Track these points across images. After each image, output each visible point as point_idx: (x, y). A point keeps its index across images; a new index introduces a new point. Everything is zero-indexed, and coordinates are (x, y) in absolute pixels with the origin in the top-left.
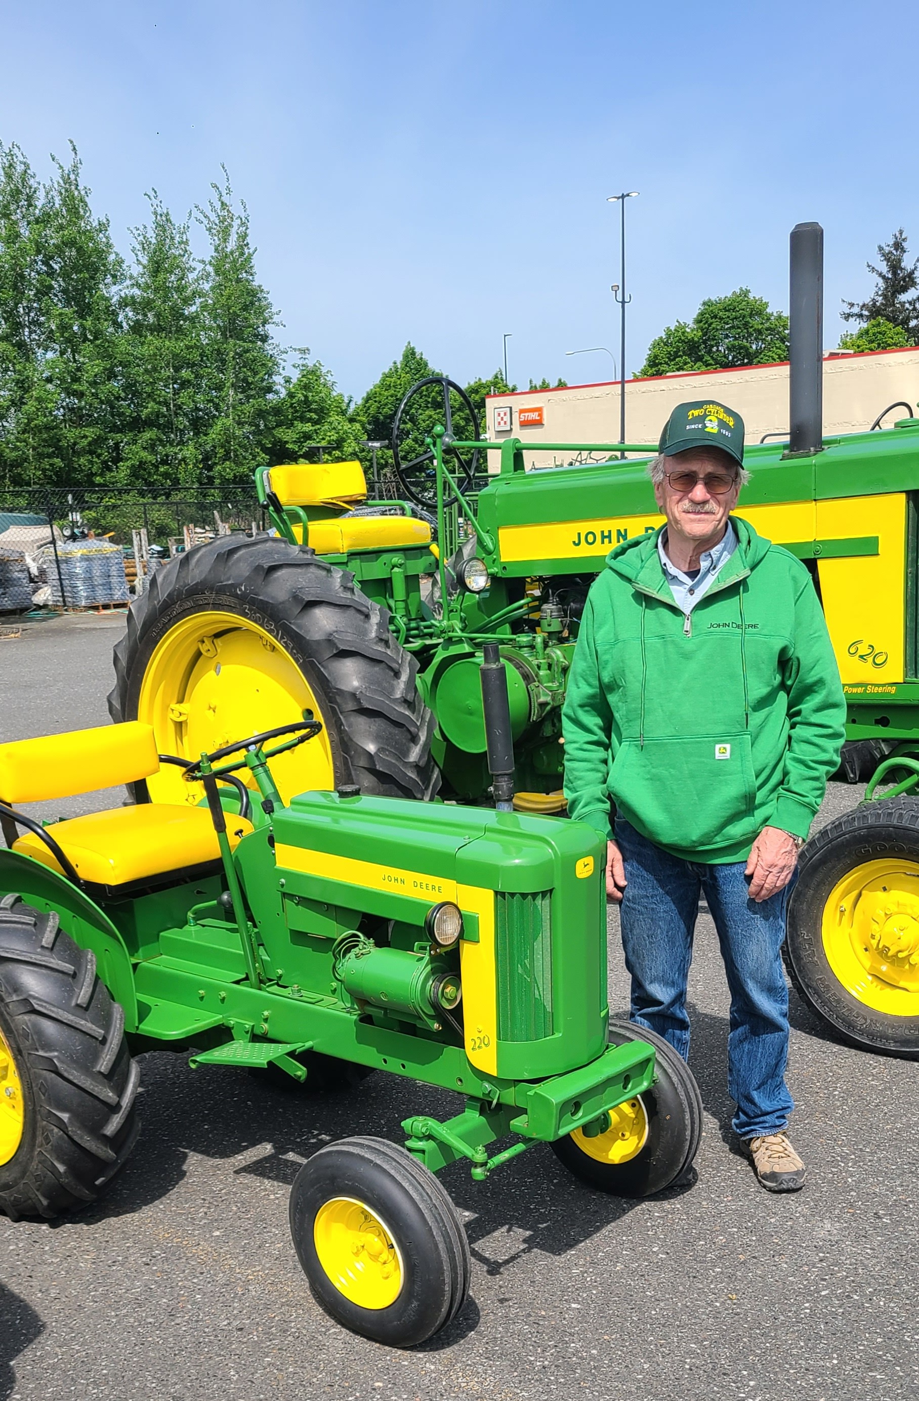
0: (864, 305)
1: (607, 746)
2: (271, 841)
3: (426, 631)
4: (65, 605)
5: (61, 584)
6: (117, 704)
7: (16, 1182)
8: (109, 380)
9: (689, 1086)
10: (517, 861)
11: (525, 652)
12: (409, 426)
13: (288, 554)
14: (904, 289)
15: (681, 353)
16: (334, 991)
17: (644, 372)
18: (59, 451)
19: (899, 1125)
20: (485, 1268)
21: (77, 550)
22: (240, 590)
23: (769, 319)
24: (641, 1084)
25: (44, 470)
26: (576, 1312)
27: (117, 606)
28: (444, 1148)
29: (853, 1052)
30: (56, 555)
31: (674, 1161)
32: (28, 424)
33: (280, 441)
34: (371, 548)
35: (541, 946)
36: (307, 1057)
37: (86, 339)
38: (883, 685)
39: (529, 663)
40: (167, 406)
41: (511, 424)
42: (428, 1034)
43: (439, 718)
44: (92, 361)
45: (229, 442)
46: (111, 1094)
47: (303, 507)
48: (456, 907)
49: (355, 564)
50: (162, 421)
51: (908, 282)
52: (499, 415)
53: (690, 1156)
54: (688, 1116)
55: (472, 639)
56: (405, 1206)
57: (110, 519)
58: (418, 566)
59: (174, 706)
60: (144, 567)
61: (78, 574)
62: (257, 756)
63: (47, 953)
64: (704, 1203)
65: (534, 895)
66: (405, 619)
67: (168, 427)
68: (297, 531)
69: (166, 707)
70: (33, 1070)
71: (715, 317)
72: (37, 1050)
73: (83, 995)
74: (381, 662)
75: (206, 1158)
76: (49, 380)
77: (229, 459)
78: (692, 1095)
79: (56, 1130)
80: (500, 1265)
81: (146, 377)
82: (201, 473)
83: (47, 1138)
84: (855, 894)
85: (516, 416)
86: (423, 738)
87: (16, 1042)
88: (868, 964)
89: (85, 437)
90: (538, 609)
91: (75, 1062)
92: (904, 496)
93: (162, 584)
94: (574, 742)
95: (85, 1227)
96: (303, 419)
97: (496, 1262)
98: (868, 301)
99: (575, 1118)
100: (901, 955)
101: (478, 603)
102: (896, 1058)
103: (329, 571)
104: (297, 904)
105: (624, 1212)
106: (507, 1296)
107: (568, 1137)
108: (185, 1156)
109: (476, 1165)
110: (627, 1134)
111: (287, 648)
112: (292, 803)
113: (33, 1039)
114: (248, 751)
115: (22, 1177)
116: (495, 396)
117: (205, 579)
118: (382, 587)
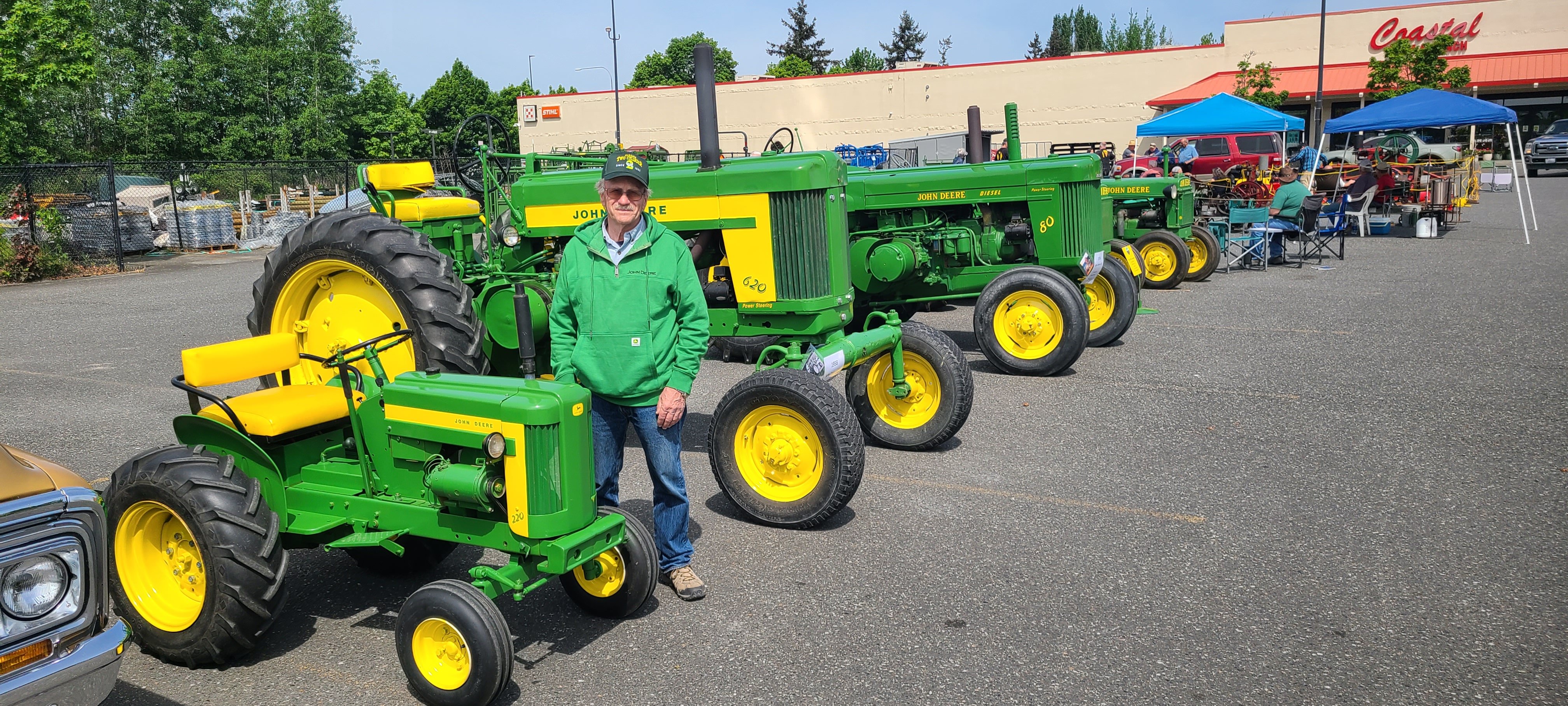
0: (782, 46)
1: (575, 336)
2: (382, 403)
3: (477, 270)
4: (181, 248)
5: (179, 232)
6: (254, 321)
7: (196, 639)
8: (216, 77)
9: (649, 543)
10: (537, 407)
11: (544, 284)
12: (459, 116)
13: (383, 223)
14: (808, 37)
15: (658, 73)
16: (423, 496)
17: (632, 84)
18: (171, 128)
19: (782, 566)
20: (524, 666)
21: (192, 206)
22: (350, 246)
23: (717, 53)
24: (617, 539)
25: (158, 143)
26: (581, 685)
27: (225, 248)
28: (496, 584)
29: (758, 526)
30: (176, 210)
31: (642, 591)
32: (145, 109)
33: (357, 124)
34: (439, 217)
35: (554, 461)
36: (404, 539)
37: (197, 46)
38: (765, 303)
39: (547, 291)
40: (264, 98)
41: (536, 116)
42: (485, 516)
43: (488, 327)
44: (202, 63)
45: (315, 125)
46: (270, 572)
47: (390, 191)
48: (501, 435)
49: (428, 228)
50: (259, 108)
51: (810, 32)
52: (527, 110)
53: (652, 588)
54: (649, 562)
55: (509, 276)
56: (472, 618)
57: (215, 180)
58: (469, 229)
59: (297, 322)
60: (248, 218)
61: (193, 224)
62: (372, 351)
63: (227, 480)
64: (662, 618)
65: (548, 426)
66: (463, 263)
67: (264, 112)
68: (387, 206)
69: (291, 323)
70: (215, 558)
71: (681, 49)
72: (219, 544)
73: (252, 506)
74: (448, 291)
75: (330, 619)
76: (165, 75)
77: (315, 136)
78: (651, 549)
79: (230, 598)
80: (533, 663)
81: (247, 76)
82: (291, 147)
83: (223, 606)
84: (752, 428)
85: (539, 112)
86: (477, 340)
87: (203, 540)
88: (763, 472)
89: (195, 118)
90: (552, 257)
91: (245, 550)
92: (767, 195)
93: (292, 242)
94: (556, 333)
95: (245, 668)
96: (375, 110)
97: (531, 662)
98: (784, 43)
99: (577, 560)
100: (781, 464)
101: (513, 253)
102: (783, 528)
103: (411, 234)
104: (399, 442)
105: (612, 627)
106: (538, 680)
107: (572, 571)
108: (315, 620)
109: (516, 592)
110: (613, 578)
111: (382, 283)
112: (396, 379)
113: (216, 537)
114: (366, 349)
115: (202, 634)
116: (523, 97)
117: (324, 239)
118: (448, 242)
